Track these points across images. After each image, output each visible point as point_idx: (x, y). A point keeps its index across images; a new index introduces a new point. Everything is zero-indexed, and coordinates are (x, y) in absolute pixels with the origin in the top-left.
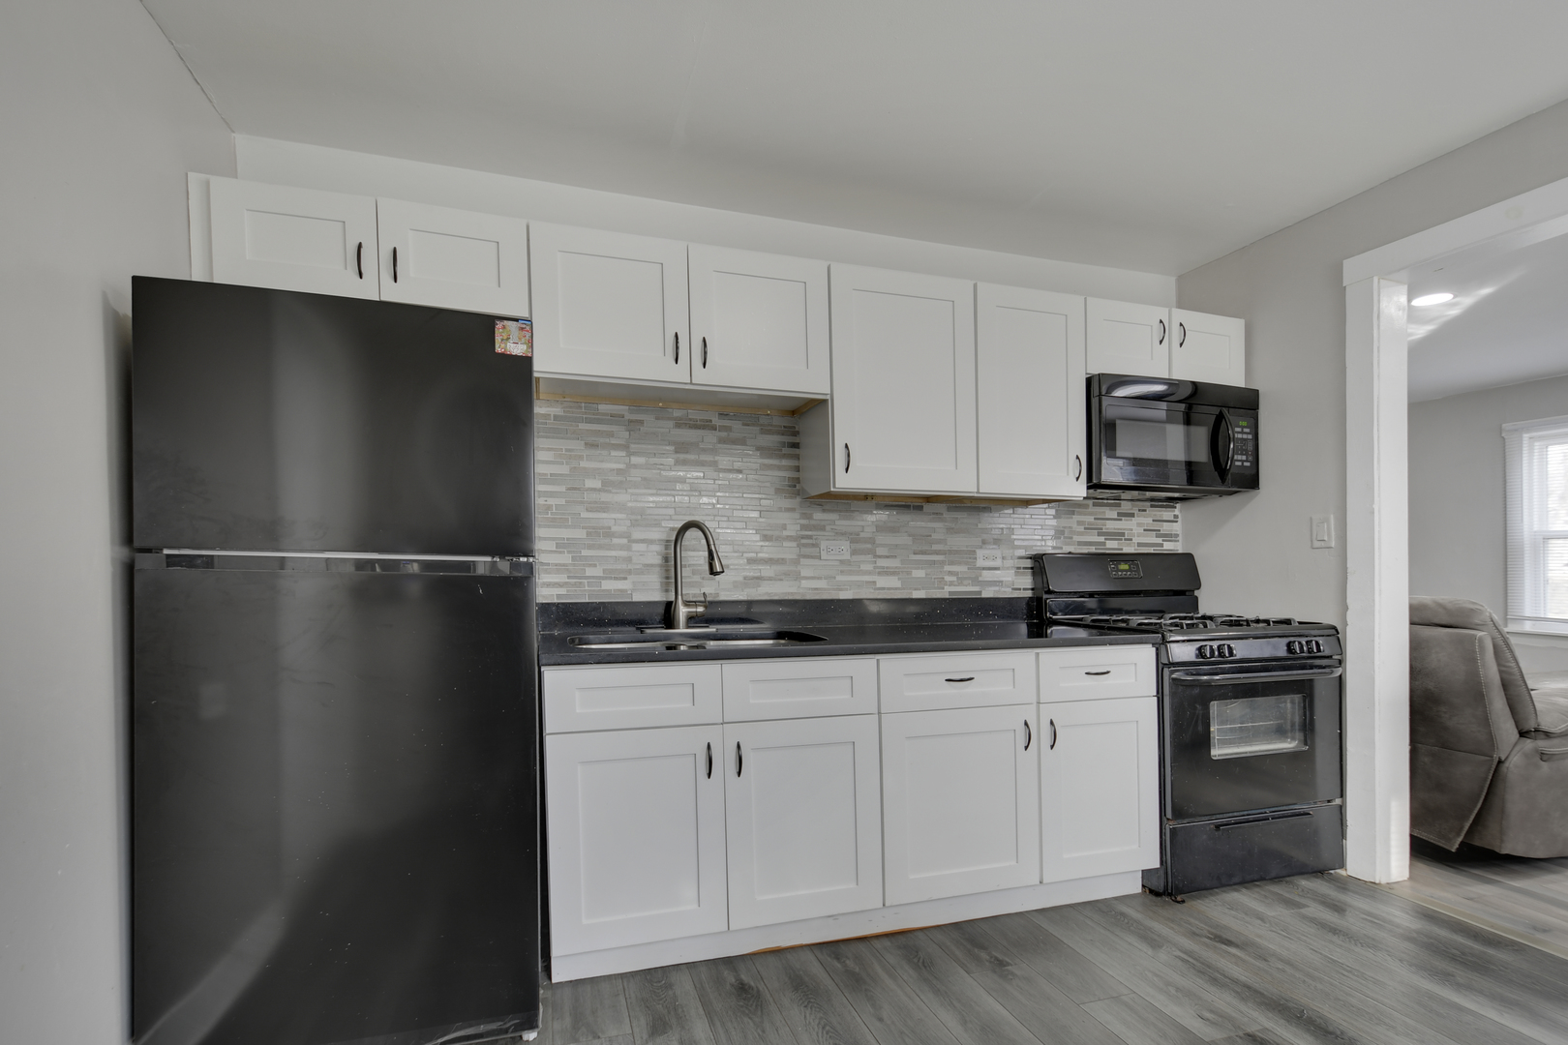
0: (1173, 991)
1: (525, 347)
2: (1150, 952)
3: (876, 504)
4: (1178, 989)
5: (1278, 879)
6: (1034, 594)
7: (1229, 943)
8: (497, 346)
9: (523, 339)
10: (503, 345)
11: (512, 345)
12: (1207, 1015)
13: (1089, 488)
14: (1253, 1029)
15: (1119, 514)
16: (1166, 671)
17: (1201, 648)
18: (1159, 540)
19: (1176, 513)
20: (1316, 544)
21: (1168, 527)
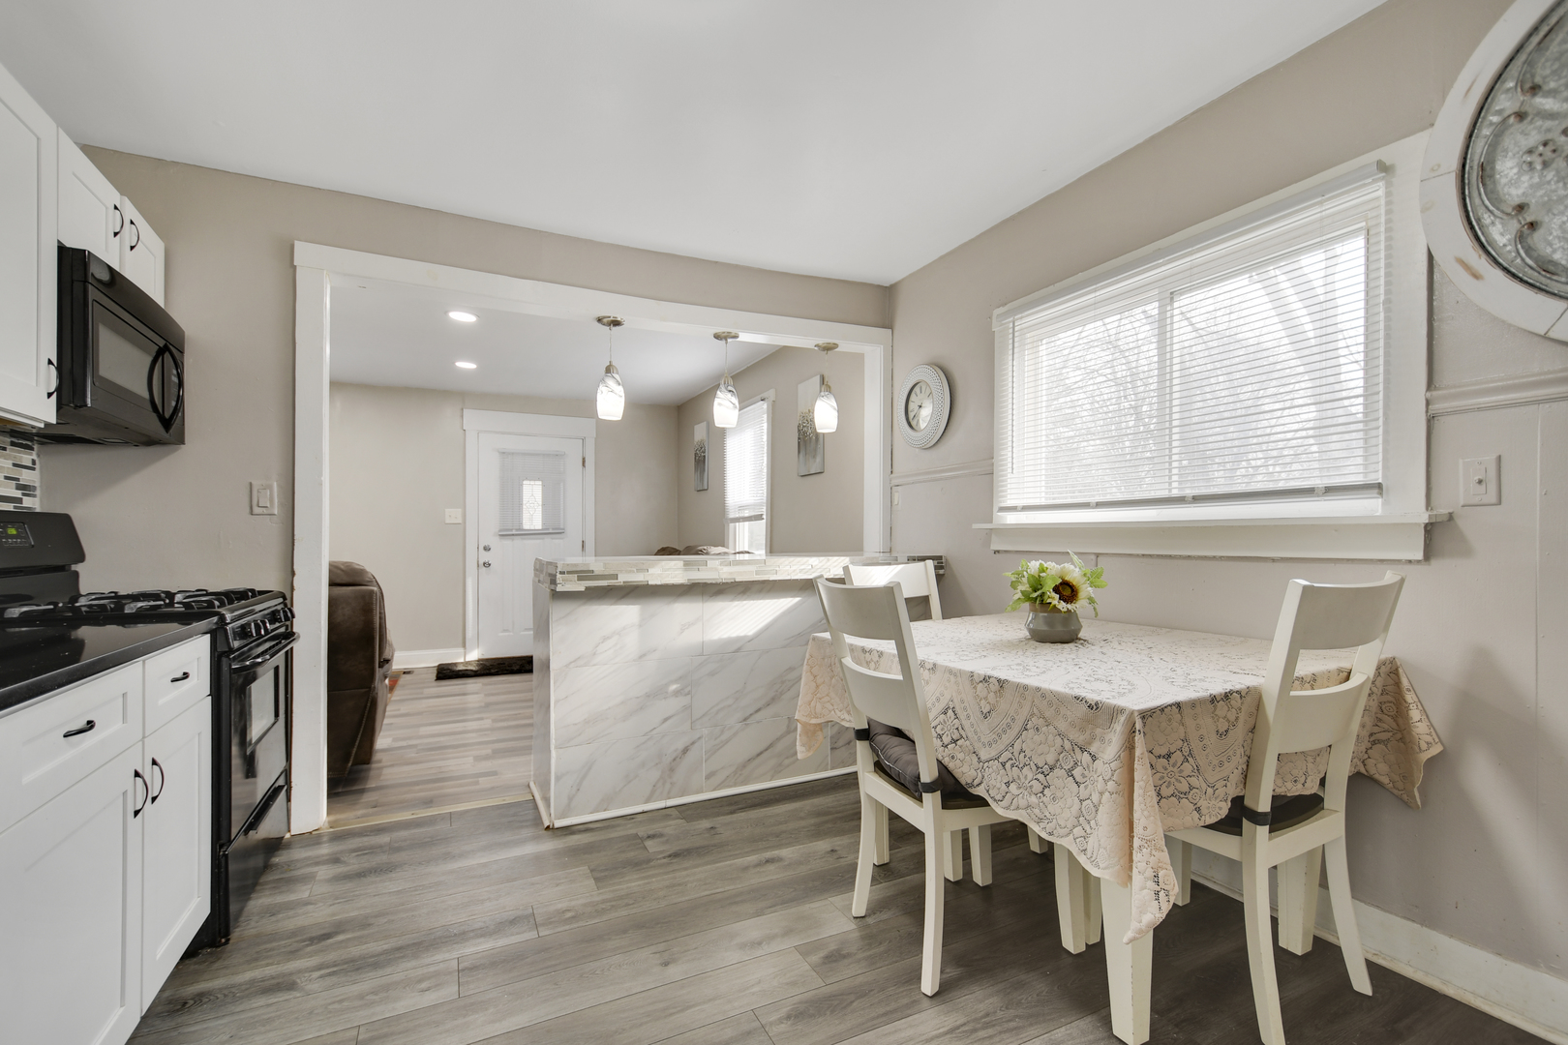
0: (372, 997)
4: (373, 993)
7: (326, 936)
12: (421, 986)
13: (59, 411)
16: (224, 659)
17: (243, 627)
18: (18, 494)
19: (34, 457)
20: (257, 510)
21: (26, 477)
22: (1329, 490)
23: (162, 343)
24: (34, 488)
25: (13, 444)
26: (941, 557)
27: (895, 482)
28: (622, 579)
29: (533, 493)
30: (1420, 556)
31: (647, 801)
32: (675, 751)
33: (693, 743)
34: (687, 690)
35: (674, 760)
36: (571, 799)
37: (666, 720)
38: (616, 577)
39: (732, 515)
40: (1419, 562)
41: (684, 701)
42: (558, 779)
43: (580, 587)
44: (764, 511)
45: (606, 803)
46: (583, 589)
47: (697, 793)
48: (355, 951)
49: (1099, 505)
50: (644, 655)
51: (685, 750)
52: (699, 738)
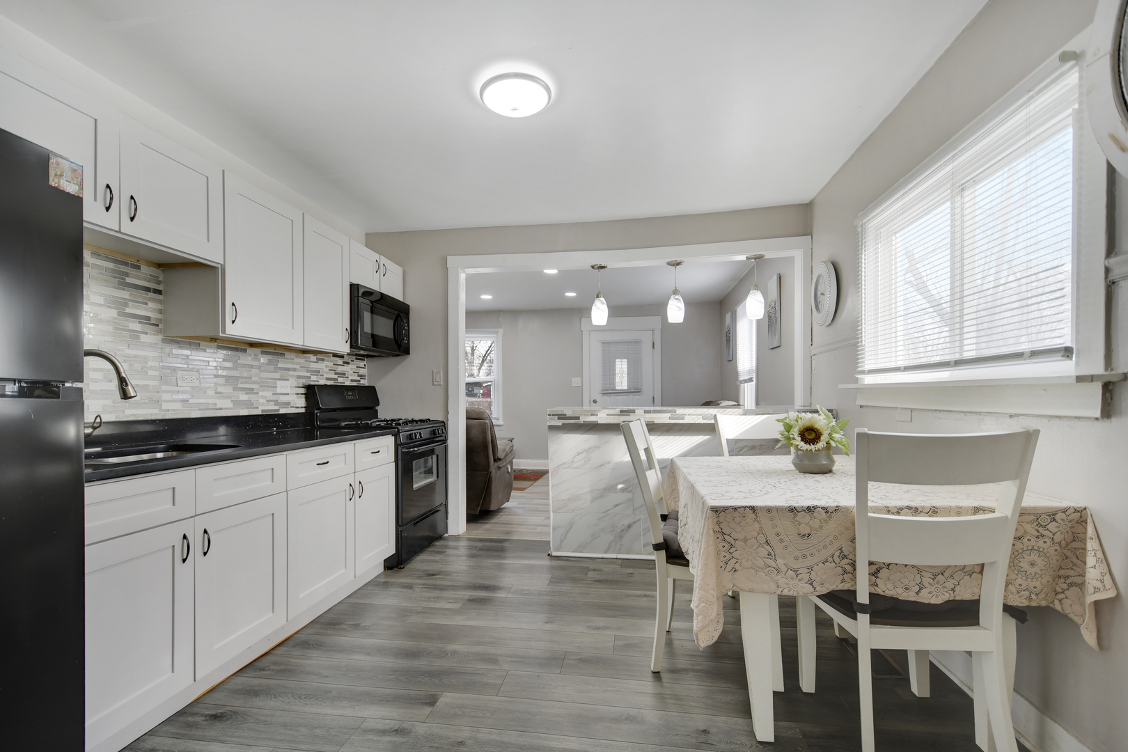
0: (432, 599)
1: (77, 188)
2: (411, 591)
3: (218, 346)
4: (433, 598)
5: (429, 545)
6: (306, 410)
7: (433, 575)
8: (51, 179)
9: (75, 180)
10: (56, 180)
11: (65, 182)
12: (450, 601)
13: (351, 347)
14: (467, 597)
15: (344, 362)
16: (399, 447)
17: (410, 435)
18: (359, 378)
19: (365, 363)
20: (435, 383)
21: (362, 371)
22: (1034, 354)
23: (397, 313)
24: (365, 376)
25: (356, 359)
26: (832, 410)
27: (813, 352)
28: (583, 419)
29: (622, 366)
30: (1098, 414)
31: (605, 552)
32: (623, 525)
33: (634, 523)
34: (630, 489)
35: (622, 531)
36: (561, 541)
37: (616, 506)
38: (578, 418)
39: (741, 378)
40: (1097, 419)
41: (626, 496)
42: (554, 529)
43: (559, 423)
44: (754, 376)
45: (581, 548)
46: (561, 424)
47: (638, 554)
48: (439, 582)
49: (907, 369)
50: (602, 465)
51: (629, 526)
52: (639, 520)
